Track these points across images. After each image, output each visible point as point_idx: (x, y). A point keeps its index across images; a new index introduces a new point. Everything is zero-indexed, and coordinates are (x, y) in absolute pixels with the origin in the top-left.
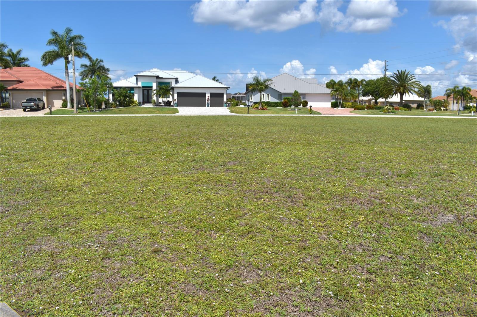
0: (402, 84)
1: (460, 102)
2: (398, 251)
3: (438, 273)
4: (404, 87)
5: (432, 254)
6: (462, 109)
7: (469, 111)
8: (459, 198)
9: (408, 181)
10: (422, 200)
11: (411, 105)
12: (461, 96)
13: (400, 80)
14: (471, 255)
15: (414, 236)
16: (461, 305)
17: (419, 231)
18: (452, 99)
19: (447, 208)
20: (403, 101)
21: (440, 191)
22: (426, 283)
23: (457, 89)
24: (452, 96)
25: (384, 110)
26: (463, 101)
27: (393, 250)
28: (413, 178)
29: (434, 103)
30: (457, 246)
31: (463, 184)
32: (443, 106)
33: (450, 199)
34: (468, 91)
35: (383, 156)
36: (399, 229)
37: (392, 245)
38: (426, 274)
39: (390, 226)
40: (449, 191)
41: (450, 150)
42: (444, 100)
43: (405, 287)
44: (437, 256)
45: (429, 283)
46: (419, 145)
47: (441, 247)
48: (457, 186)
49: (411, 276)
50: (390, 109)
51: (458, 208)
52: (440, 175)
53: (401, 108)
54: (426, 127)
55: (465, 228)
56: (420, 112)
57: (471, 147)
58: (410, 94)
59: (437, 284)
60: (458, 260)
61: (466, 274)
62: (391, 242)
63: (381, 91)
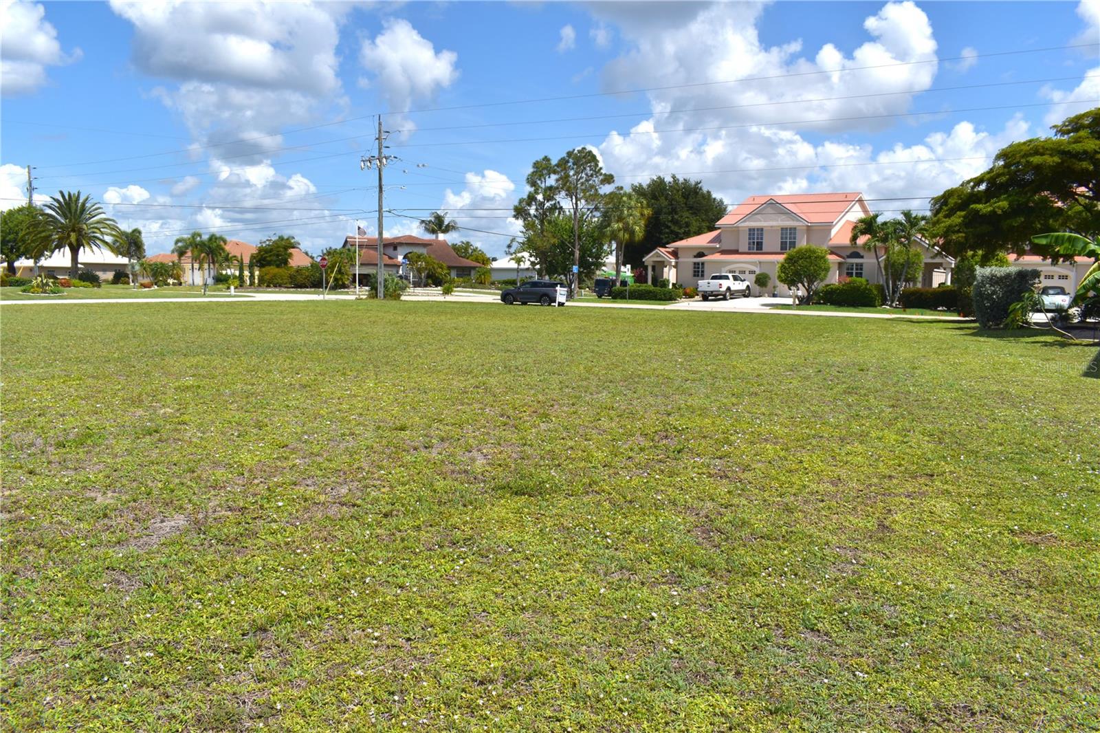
0: (74, 225)
1: (206, 266)
2: (57, 628)
3: (152, 655)
4: (80, 232)
5: (138, 614)
6: (210, 281)
7: (225, 286)
8: (195, 474)
9: (82, 455)
10: (116, 495)
11: (100, 274)
12: (208, 255)
13: (69, 215)
14: (220, 593)
15: (95, 583)
16: (205, 709)
17: (108, 568)
18: (190, 260)
19: (171, 502)
20: (79, 266)
21: (156, 467)
22: (125, 686)
23: (198, 239)
24: (189, 254)
25: (33, 287)
26: (212, 266)
27: (45, 630)
28: (95, 445)
29: (152, 270)
30: (192, 581)
31: (204, 443)
32: (172, 276)
33: (177, 481)
34: (222, 243)
35: (21, 401)
36: (60, 575)
37: (43, 619)
38: (125, 665)
39: (39, 572)
40: (175, 464)
41: (180, 371)
42: (173, 262)
43: (77, 711)
44: (148, 615)
45: (133, 682)
46: (111, 367)
47: (159, 594)
48: (190, 450)
49: (90, 679)
50: (49, 286)
51: (194, 498)
52: (156, 431)
53: (76, 281)
54: (132, 324)
55: (209, 539)
56: (120, 291)
57: (224, 361)
58: (94, 247)
59: (151, 678)
60: (194, 612)
61: (212, 637)
62: (41, 612)
63: (23, 241)
